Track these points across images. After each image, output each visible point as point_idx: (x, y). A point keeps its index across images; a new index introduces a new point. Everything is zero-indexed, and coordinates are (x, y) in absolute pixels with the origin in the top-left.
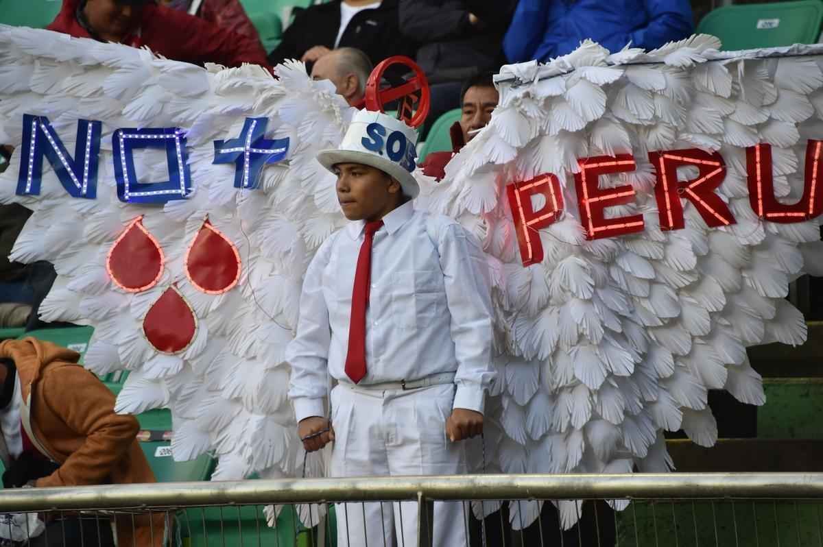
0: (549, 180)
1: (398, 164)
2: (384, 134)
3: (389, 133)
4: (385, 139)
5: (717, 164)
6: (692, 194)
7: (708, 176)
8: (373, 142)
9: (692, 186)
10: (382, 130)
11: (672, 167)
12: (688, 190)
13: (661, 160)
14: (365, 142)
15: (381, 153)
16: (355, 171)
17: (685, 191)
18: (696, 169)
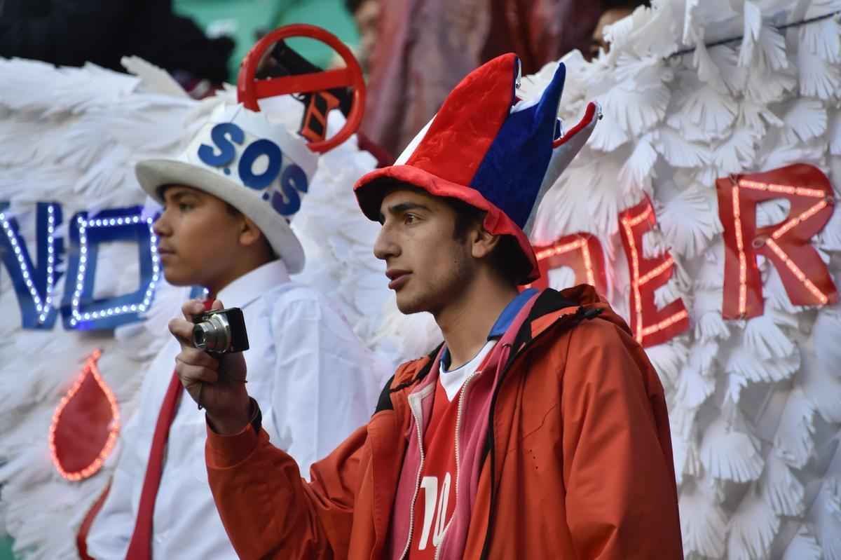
0: (583, 243)
1: (259, 194)
2: (240, 142)
3: (249, 140)
4: (240, 150)
5: (820, 193)
6: (777, 249)
7: (804, 216)
8: (217, 152)
9: (777, 234)
10: (239, 135)
11: (751, 202)
12: (770, 242)
13: (735, 191)
14: (204, 152)
15: (227, 172)
16: (184, 200)
17: (765, 244)
18: (786, 204)
